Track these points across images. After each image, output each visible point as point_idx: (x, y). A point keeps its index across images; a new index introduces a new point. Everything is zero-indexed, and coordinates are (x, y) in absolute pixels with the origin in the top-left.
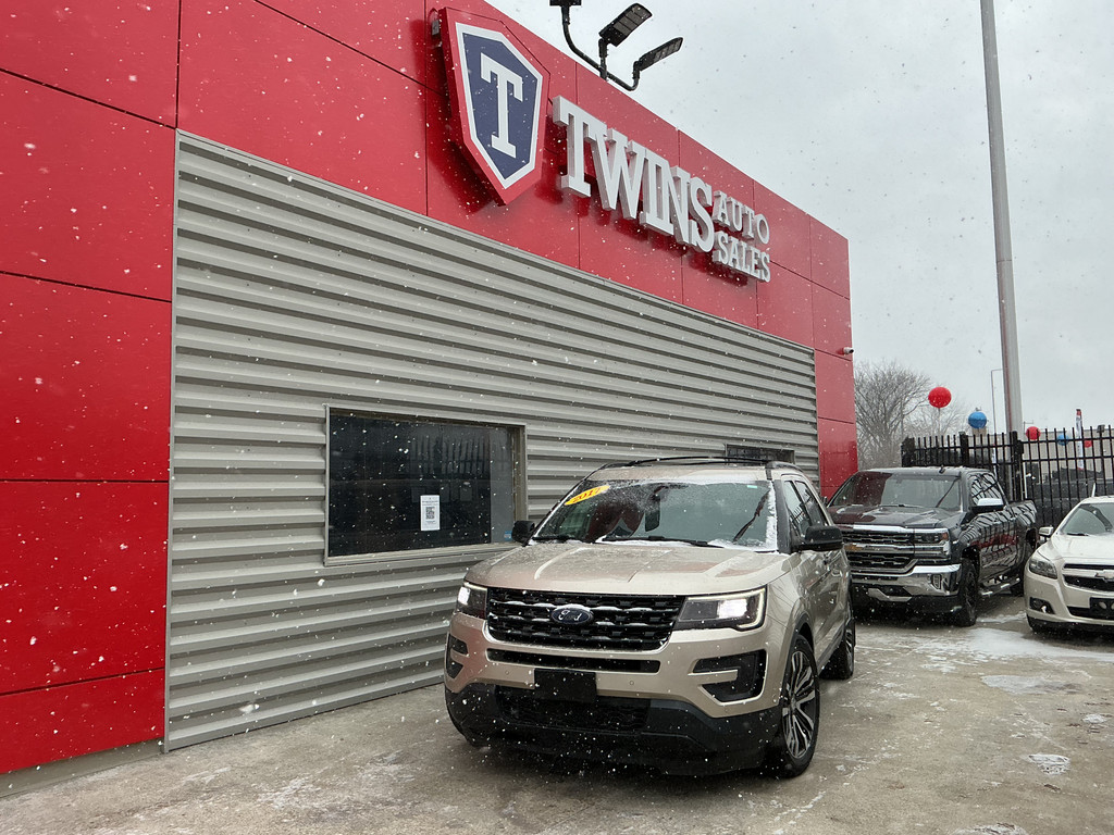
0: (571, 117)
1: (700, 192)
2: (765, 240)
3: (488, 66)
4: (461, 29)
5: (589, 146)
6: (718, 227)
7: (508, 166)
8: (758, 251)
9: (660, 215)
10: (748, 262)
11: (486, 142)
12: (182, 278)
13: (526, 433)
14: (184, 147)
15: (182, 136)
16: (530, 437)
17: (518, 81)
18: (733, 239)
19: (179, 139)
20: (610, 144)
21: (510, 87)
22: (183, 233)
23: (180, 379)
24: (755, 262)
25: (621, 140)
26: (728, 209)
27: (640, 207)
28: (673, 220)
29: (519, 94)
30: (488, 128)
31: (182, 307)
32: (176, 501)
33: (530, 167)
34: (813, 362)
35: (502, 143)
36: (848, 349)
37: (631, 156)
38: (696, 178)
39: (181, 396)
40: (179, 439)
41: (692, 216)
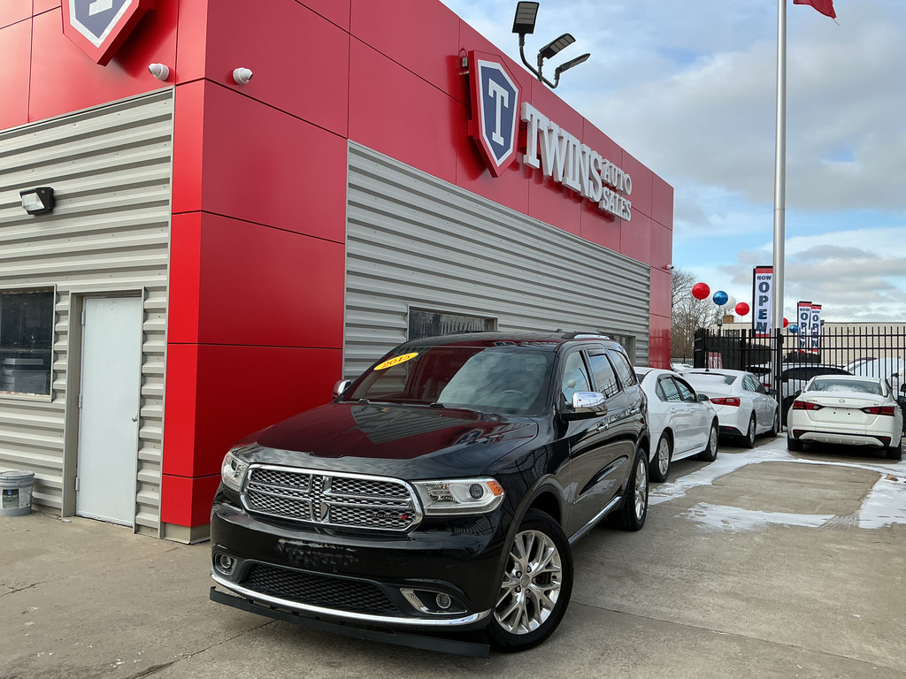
0: (532, 116)
1: (596, 160)
2: (629, 192)
3: (493, 85)
4: (481, 63)
6: (605, 184)
7: (500, 151)
8: (625, 200)
9: (574, 179)
10: (619, 208)
11: (490, 137)
12: (351, 230)
13: (499, 323)
14: (352, 150)
15: (351, 143)
16: (500, 325)
17: (506, 94)
18: (612, 192)
19: (349, 145)
20: (550, 131)
21: (502, 98)
22: (351, 203)
23: (349, 290)
24: (623, 207)
25: (555, 127)
26: (610, 171)
28: (581, 181)
29: (506, 105)
30: (491, 129)
31: (351, 247)
32: (346, 360)
33: (510, 152)
34: (649, 275)
35: (498, 138)
36: (669, 266)
37: (560, 138)
38: (594, 152)
39: (350, 299)
40: (348, 325)
41: (590, 178)
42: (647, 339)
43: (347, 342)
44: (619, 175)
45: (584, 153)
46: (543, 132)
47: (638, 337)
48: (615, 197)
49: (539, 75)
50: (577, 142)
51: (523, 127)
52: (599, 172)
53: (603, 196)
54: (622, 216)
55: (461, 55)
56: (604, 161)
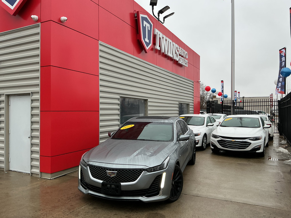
1: (177, 47)
3: (145, 23)
4: (141, 15)
7: (148, 44)
11: (144, 40)
12: (101, 71)
15: (100, 42)
16: (149, 102)
17: (149, 26)
21: (148, 27)
22: (101, 62)
23: (101, 91)
29: (149, 29)
30: (145, 37)
31: (101, 77)
32: (101, 115)
34: (193, 84)
35: (147, 40)
36: (199, 81)
40: (100, 103)
42: (193, 105)
43: (101, 109)
47: (190, 104)
49: (158, 19)
51: (155, 37)
55: (134, 13)
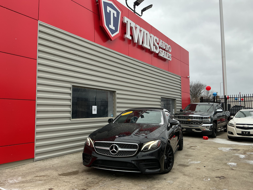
0: (127, 21)
1: (156, 40)
2: (170, 51)
3: (109, 9)
4: (103, 0)
5: (131, 28)
6: (160, 48)
7: (113, 32)
8: (169, 54)
9: (147, 44)
11: (108, 26)
12: (39, 54)
13: (116, 93)
14: (40, 25)
17: (115, 13)
18: (163, 50)
19: (39, 23)
20: (136, 28)
21: (114, 14)
26: (162, 44)
27: (142, 43)
30: (108, 23)
33: (118, 32)
34: (181, 79)
35: (112, 26)
37: (141, 31)
38: (155, 36)
39: (39, 81)
40: (38, 91)
41: (154, 45)
42: (181, 100)
43: (38, 98)
44: (166, 45)
45: (151, 37)
46: (133, 27)
47: (177, 99)
48: (165, 52)
49: (134, 11)
50: (148, 33)
52: (158, 44)
53: (159, 51)
54: (167, 59)
56: (159, 40)
